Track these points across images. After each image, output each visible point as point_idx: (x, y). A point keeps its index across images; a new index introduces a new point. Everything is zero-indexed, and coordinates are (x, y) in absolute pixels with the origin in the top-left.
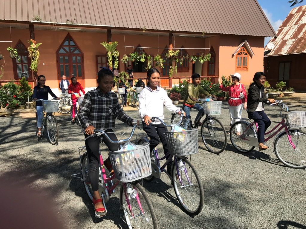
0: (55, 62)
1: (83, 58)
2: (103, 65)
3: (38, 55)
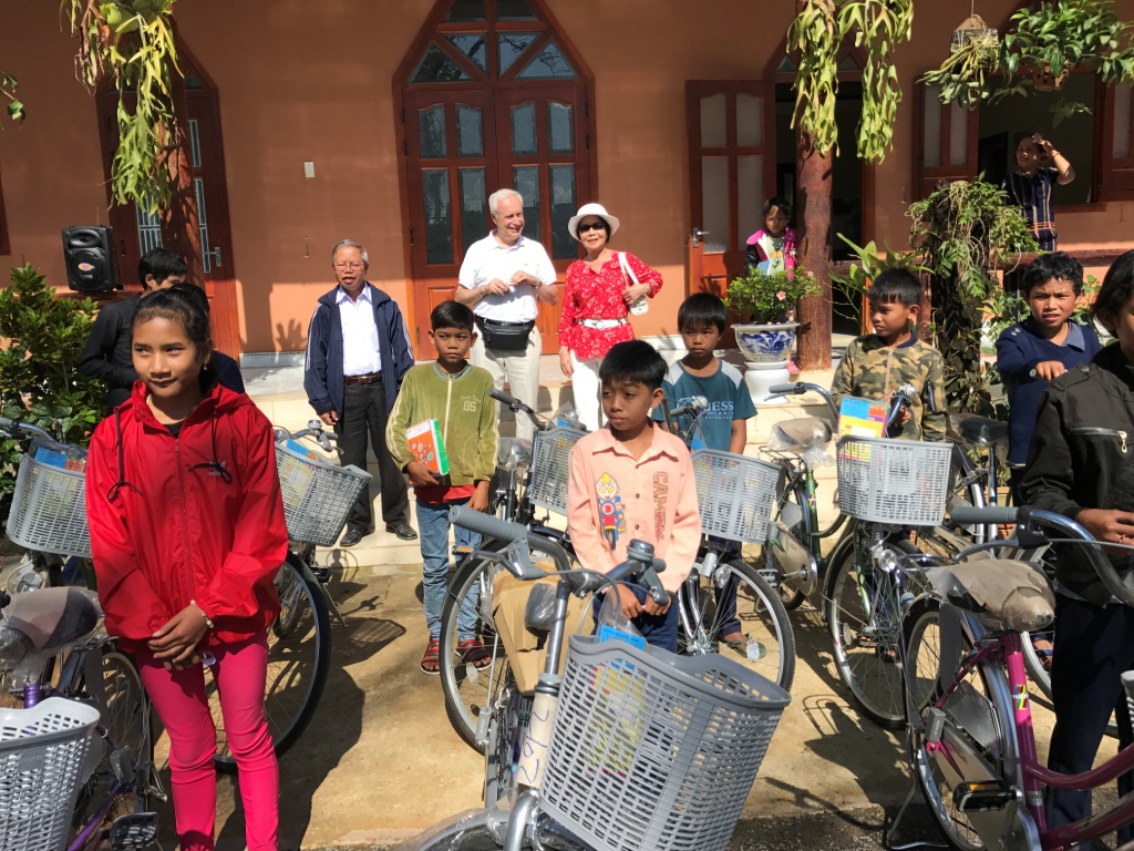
0: (388, 159)
1: (587, 116)
2: (741, 160)
3: (157, 57)
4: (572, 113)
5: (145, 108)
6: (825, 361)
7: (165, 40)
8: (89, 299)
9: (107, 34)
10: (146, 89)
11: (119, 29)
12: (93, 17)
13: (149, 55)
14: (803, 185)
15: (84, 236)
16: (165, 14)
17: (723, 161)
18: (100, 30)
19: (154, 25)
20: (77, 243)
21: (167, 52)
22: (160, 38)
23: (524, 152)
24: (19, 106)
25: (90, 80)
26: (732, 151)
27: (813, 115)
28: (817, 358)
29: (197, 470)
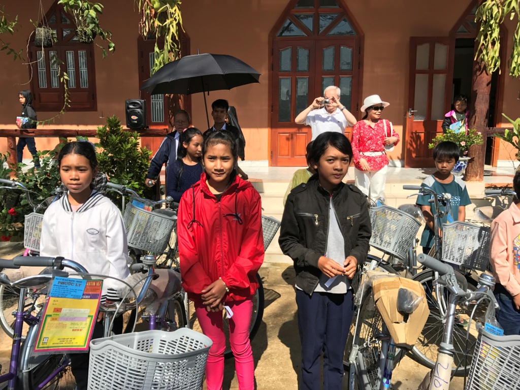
0: (264, 72)
1: (360, 53)
2: (435, 76)
3: (175, 23)
4: (353, 52)
5: (167, 47)
6: (480, 177)
7: (178, 15)
8: (136, 132)
9: (153, 13)
10: (169, 38)
11: (159, 11)
12: (148, 5)
13: (171, 22)
14: (475, 89)
15: (134, 104)
16: (179, 4)
17: (426, 76)
18: (151, 11)
19: (174, 9)
20: (131, 106)
21: (179, 21)
22: (176, 15)
23: (327, 70)
24: (113, 45)
25: (145, 34)
26: (431, 72)
27: (487, 54)
28: (477, 175)
29: (228, 217)
